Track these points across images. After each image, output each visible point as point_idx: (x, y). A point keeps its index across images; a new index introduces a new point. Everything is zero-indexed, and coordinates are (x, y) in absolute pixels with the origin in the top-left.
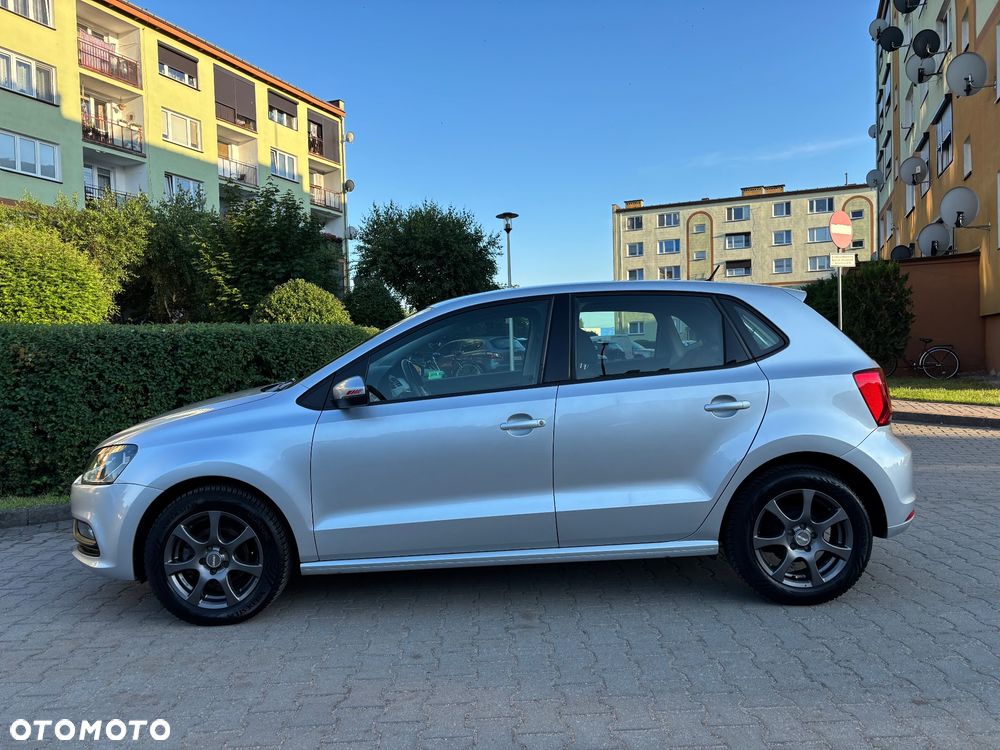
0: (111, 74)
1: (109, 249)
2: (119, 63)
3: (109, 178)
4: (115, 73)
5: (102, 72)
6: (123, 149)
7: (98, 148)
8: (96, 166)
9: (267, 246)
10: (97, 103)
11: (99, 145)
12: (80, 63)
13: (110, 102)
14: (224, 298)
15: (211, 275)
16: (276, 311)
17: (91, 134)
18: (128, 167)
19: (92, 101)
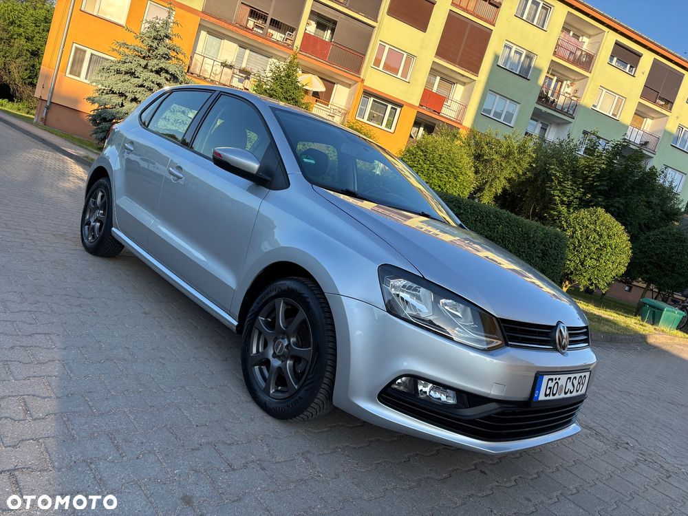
0: (573, 63)
1: (501, 165)
2: (581, 54)
3: (546, 130)
4: (576, 62)
5: (568, 61)
6: (561, 111)
7: (544, 109)
8: (540, 121)
9: (598, 184)
10: (557, 81)
11: (546, 107)
12: (555, 54)
13: (567, 80)
14: (555, 213)
15: (554, 196)
16: (569, 225)
17: (543, 99)
18: (561, 123)
19: (555, 78)
